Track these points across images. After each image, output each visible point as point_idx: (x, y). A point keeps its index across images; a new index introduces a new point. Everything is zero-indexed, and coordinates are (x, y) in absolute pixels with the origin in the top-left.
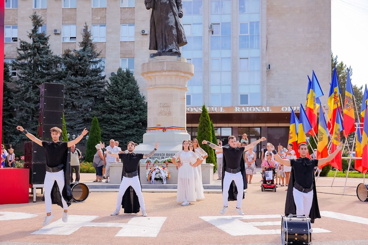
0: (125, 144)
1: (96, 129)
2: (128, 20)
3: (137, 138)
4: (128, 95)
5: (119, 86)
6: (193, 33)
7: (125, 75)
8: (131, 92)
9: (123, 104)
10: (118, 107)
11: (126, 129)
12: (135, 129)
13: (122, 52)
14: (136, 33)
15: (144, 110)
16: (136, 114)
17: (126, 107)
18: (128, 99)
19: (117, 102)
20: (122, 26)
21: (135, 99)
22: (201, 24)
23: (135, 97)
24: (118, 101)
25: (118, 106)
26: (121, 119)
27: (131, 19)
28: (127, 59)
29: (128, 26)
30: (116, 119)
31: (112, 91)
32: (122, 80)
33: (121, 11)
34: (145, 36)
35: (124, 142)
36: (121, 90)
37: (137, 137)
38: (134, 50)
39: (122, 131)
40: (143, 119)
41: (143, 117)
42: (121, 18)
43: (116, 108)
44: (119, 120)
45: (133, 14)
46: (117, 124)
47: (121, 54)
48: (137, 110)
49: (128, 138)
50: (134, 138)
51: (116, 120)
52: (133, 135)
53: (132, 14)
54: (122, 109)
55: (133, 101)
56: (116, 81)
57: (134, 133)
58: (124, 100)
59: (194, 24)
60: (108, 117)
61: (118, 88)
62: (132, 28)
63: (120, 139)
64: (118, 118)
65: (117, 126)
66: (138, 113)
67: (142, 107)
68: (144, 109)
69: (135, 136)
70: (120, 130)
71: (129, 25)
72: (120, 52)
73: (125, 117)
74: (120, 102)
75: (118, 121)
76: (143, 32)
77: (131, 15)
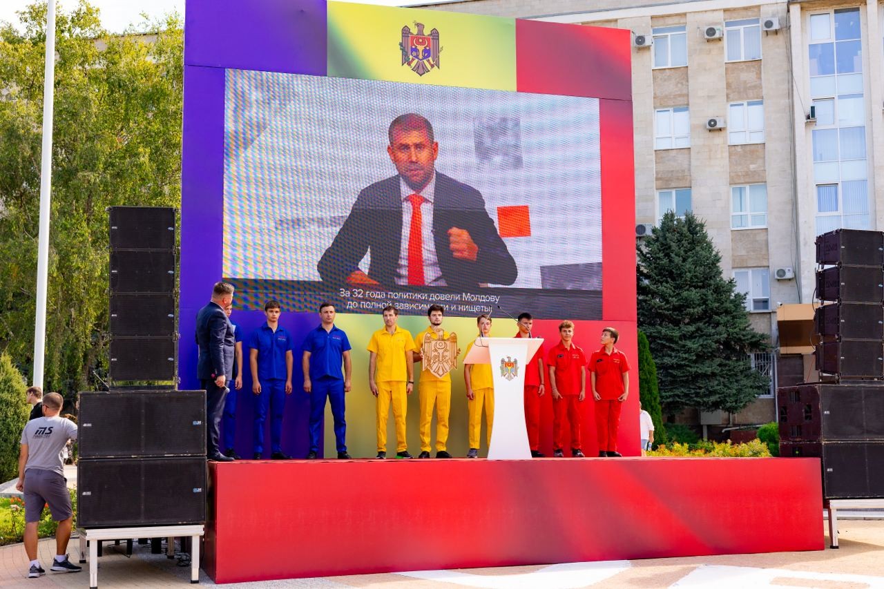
0: (695, 399)
1: (644, 361)
2: (672, 97)
3: (723, 382)
4: (696, 276)
5: (673, 255)
6: (840, 120)
7: (685, 229)
8: (702, 269)
9: (686, 299)
10: (675, 309)
11: (695, 362)
12: (718, 361)
13: (659, 176)
14: (693, 128)
15: (734, 313)
16: (718, 324)
17: (693, 308)
18: (696, 287)
19: (670, 296)
20: (659, 113)
21: (712, 287)
22: (861, 95)
23: (712, 282)
24: (672, 294)
25: (673, 305)
26: (684, 337)
27: (680, 96)
28: (674, 192)
29: (671, 112)
30: (672, 336)
31: (655, 268)
32: (679, 241)
33: (654, 78)
34: (717, 134)
35: (692, 394)
36: (677, 265)
37: (722, 380)
38: (689, 170)
39: (688, 366)
40: (735, 335)
41: (735, 330)
42: (655, 94)
43: (668, 309)
44: (677, 339)
45: (684, 83)
46: (673, 350)
47: (657, 179)
48: (717, 314)
49: (702, 384)
50: (716, 382)
51: (671, 340)
52: (714, 375)
53: (682, 84)
54: (682, 311)
55: (710, 292)
56: (662, 244)
57: (715, 371)
58: (688, 290)
59: (840, 97)
60: (651, 333)
61: (671, 261)
62: (683, 115)
63: (682, 386)
64: (677, 334)
65: (673, 354)
66: (722, 321)
67: (728, 305)
68: (734, 311)
69: (718, 378)
70: (683, 362)
71: (675, 111)
72: (655, 176)
73: (693, 333)
74: (678, 294)
75: (676, 343)
76: (712, 123)
77: (679, 85)
